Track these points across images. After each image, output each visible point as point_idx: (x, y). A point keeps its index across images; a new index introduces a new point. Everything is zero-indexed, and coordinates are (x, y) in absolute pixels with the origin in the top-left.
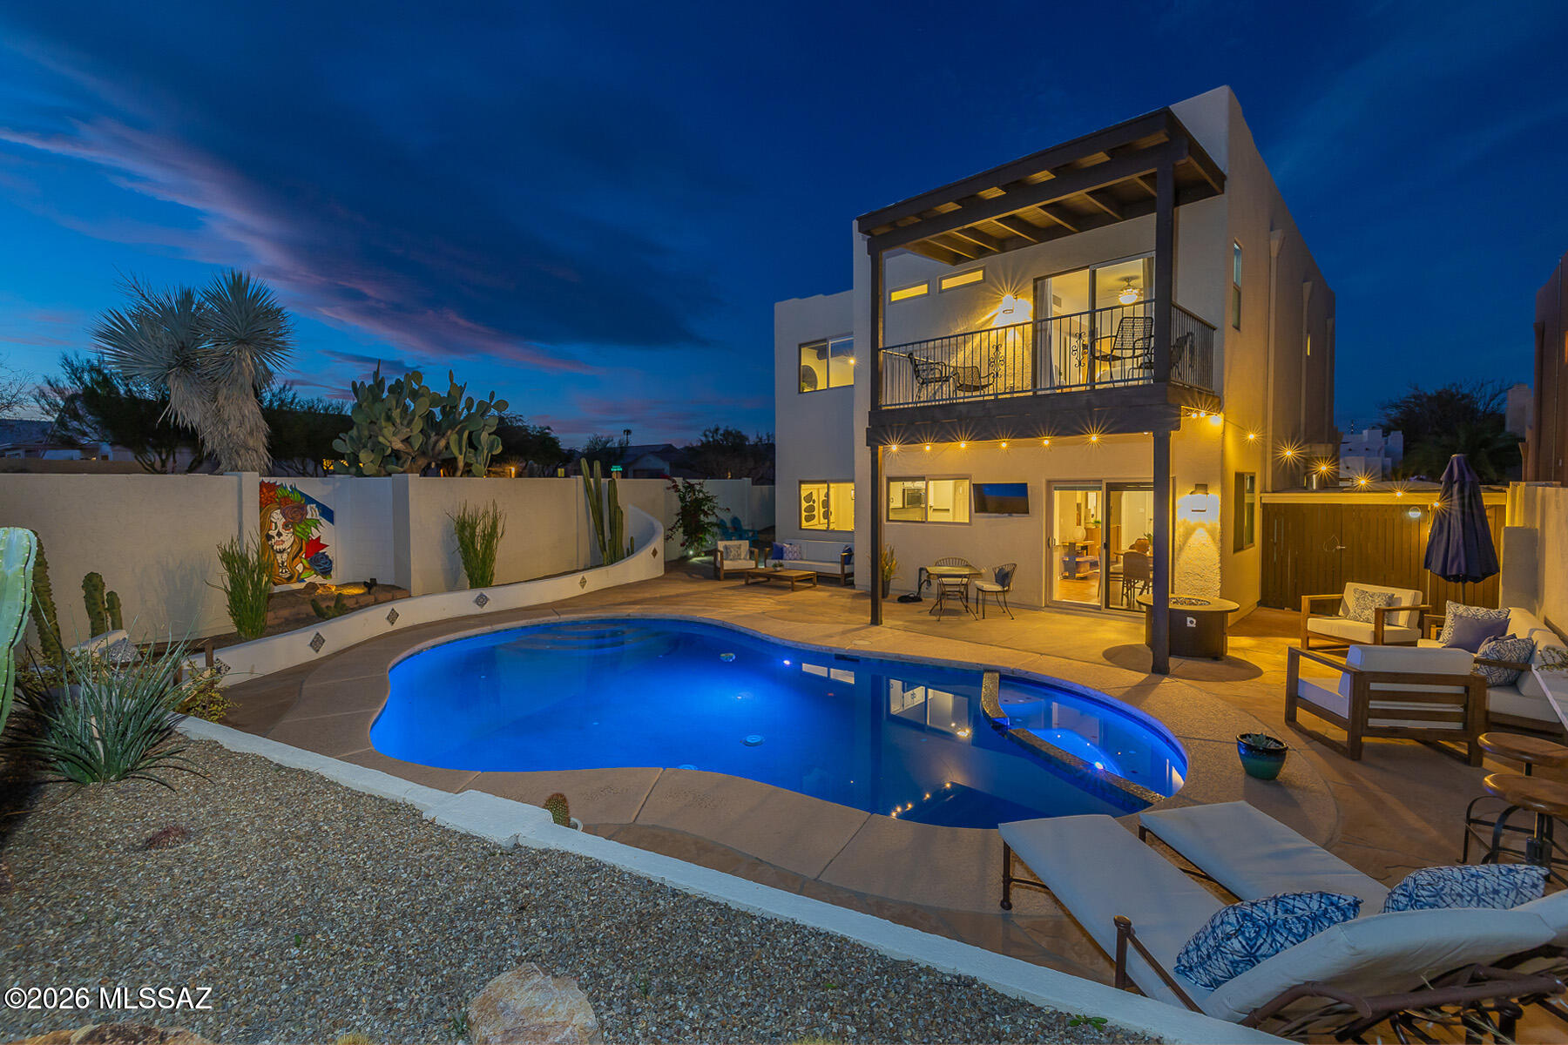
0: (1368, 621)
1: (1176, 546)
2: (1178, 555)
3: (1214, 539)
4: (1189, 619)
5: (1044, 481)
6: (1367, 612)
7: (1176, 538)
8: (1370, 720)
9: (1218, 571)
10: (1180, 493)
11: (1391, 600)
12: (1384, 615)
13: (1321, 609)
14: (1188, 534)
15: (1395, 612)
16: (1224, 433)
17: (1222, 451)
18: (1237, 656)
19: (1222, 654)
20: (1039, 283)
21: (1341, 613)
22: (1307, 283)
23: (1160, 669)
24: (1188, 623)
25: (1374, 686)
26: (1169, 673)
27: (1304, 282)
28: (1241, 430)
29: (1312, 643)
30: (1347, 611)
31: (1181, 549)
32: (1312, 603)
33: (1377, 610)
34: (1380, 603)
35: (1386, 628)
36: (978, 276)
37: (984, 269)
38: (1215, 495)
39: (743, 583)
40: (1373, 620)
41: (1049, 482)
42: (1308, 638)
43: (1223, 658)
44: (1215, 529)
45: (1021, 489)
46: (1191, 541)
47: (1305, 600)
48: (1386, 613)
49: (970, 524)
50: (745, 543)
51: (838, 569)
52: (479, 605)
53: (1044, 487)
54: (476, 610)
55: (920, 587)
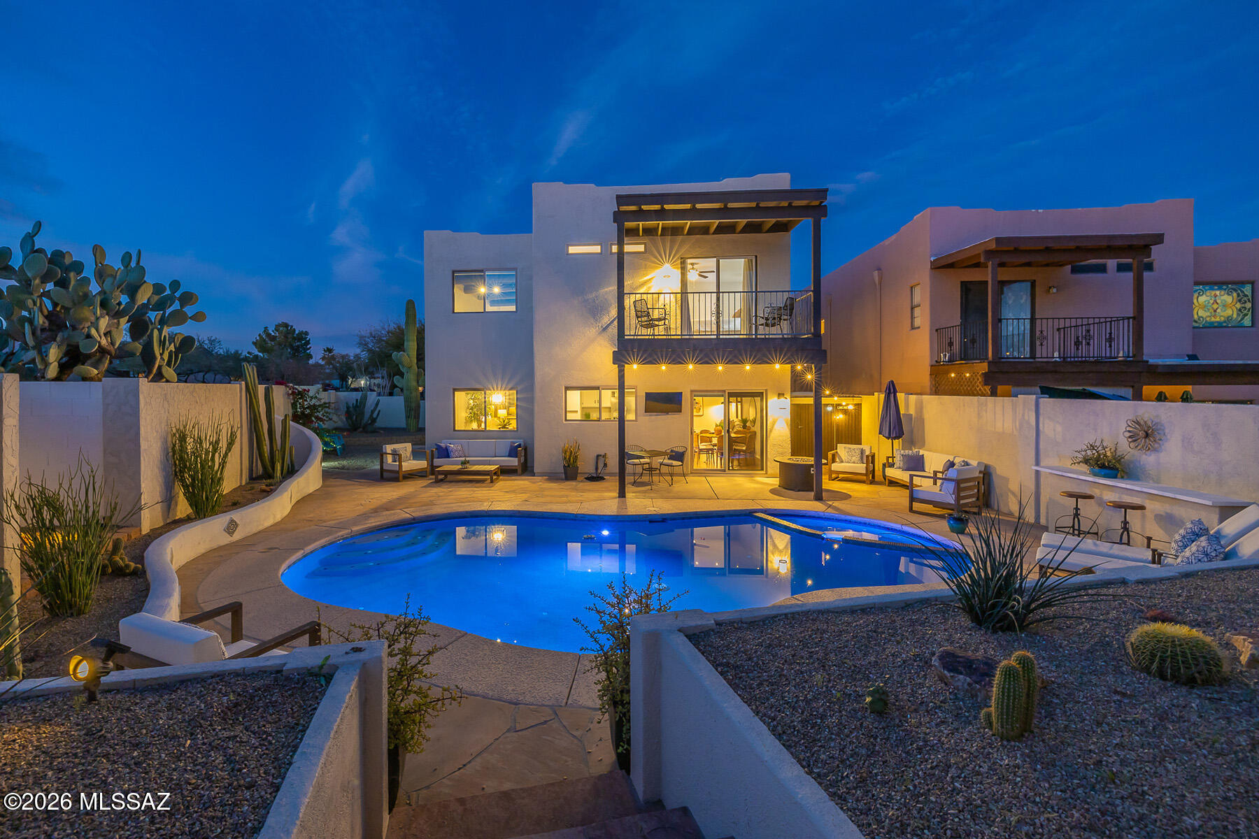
1: (768, 430)
3: (787, 425)
5: (689, 391)
6: (853, 458)
7: (768, 425)
9: (790, 441)
10: (770, 398)
14: (774, 423)
31: (771, 431)
34: (859, 453)
36: (641, 248)
37: (645, 244)
38: (787, 399)
41: (692, 391)
45: (676, 396)
46: (776, 427)
49: (636, 420)
50: (409, 446)
51: (514, 462)
52: (229, 533)
53: (691, 394)
54: (226, 539)
55: (597, 469)
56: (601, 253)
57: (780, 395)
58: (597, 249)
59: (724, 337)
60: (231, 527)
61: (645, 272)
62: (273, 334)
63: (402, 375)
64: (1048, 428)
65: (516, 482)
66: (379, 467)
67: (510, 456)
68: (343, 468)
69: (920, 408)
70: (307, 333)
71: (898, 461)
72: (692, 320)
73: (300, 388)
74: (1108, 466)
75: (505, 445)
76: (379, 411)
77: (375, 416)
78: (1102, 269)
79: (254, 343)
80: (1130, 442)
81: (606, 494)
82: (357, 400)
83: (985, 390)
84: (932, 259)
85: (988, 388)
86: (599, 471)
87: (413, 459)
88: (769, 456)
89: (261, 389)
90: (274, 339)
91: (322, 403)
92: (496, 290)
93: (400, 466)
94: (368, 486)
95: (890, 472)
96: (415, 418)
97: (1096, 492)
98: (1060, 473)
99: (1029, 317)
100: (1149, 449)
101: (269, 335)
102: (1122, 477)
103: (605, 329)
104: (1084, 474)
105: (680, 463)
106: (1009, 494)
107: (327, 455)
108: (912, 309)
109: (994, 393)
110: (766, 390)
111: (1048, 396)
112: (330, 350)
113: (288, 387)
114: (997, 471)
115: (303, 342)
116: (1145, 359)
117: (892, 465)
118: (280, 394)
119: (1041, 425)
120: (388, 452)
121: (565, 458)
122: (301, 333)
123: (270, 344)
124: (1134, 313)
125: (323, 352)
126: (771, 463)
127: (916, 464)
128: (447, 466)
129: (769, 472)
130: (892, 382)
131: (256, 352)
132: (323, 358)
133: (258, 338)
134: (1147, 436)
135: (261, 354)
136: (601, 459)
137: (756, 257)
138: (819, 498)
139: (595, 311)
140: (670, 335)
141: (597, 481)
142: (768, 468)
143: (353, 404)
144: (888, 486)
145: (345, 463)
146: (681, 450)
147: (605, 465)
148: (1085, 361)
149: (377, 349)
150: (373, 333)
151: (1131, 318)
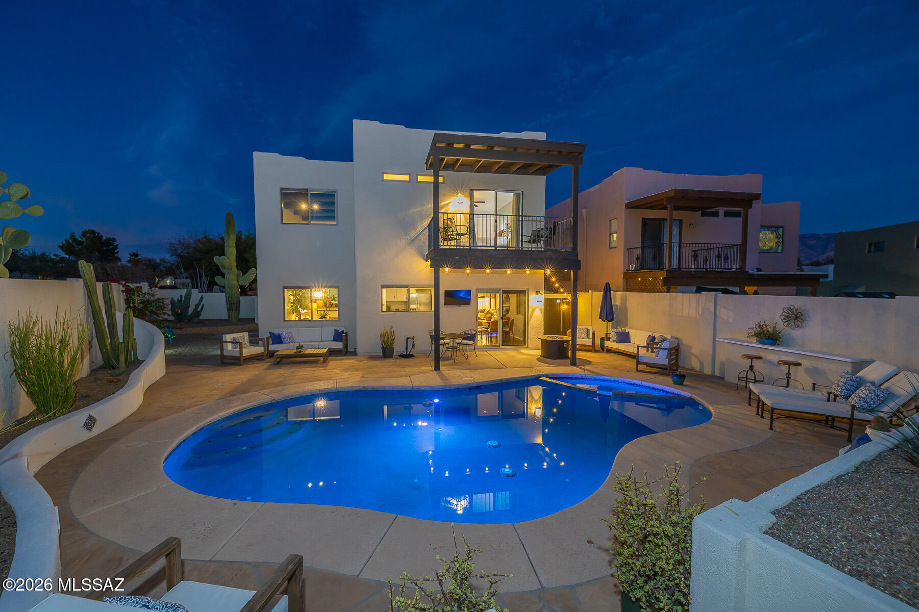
1: (529, 316)
3: (542, 313)
5: (475, 289)
7: (529, 313)
10: (531, 294)
14: (533, 311)
20: (469, 192)
24: (565, 346)
31: (531, 317)
37: (443, 177)
38: (542, 296)
44: (542, 309)
46: (535, 314)
50: (246, 335)
51: (339, 345)
52: (88, 429)
53: (476, 291)
54: (86, 435)
55: (407, 348)
56: (409, 181)
57: (537, 292)
58: (406, 178)
59: (500, 248)
60: (90, 423)
61: (443, 198)
62: (80, 239)
63: (223, 275)
64: (723, 314)
65: (344, 361)
66: (220, 353)
67: (334, 340)
68: (180, 354)
69: (624, 300)
70: (114, 240)
71: (613, 336)
72: (477, 237)
73: (132, 286)
74: (769, 337)
75: (330, 333)
76: (203, 305)
77: (199, 309)
78: (716, 214)
79: (60, 247)
80: (784, 322)
81: (423, 368)
82: (181, 296)
83: (663, 289)
84: (626, 202)
85: (665, 288)
86: (409, 350)
87: (250, 346)
88: (529, 335)
89: (99, 286)
90: (80, 243)
91: (156, 299)
92: (316, 207)
93: (241, 352)
94: (213, 371)
95: (608, 344)
96: (236, 310)
97: (762, 354)
98: (738, 343)
99: (678, 242)
100: (798, 326)
101: (75, 240)
102: (779, 344)
103: (413, 241)
104: (753, 343)
105: (473, 342)
106: (692, 356)
107: (168, 345)
108: (610, 234)
109: (668, 291)
110: (528, 289)
111: (721, 293)
112: (136, 255)
113: (121, 284)
114: (683, 341)
115: (111, 247)
116: (747, 270)
117: (609, 339)
118: (117, 290)
119: (718, 312)
120: (228, 341)
121: (383, 341)
122: (108, 240)
123: (77, 248)
124: (742, 241)
125: (129, 256)
126: (531, 340)
127: (624, 338)
128: (283, 349)
129: (530, 346)
130: (608, 283)
131: (63, 255)
132: (130, 261)
133: (64, 242)
134: (797, 318)
135: (67, 256)
136: (410, 342)
137: (523, 192)
138: (574, 363)
139: (405, 226)
140: (478, 246)
141: (409, 357)
142: (529, 344)
143: (178, 299)
144: (606, 353)
145: (179, 350)
146: (472, 333)
147: (413, 345)
148: (716, 271)
149: (186, 254)
150: (182, 241)
151: (739, 245)
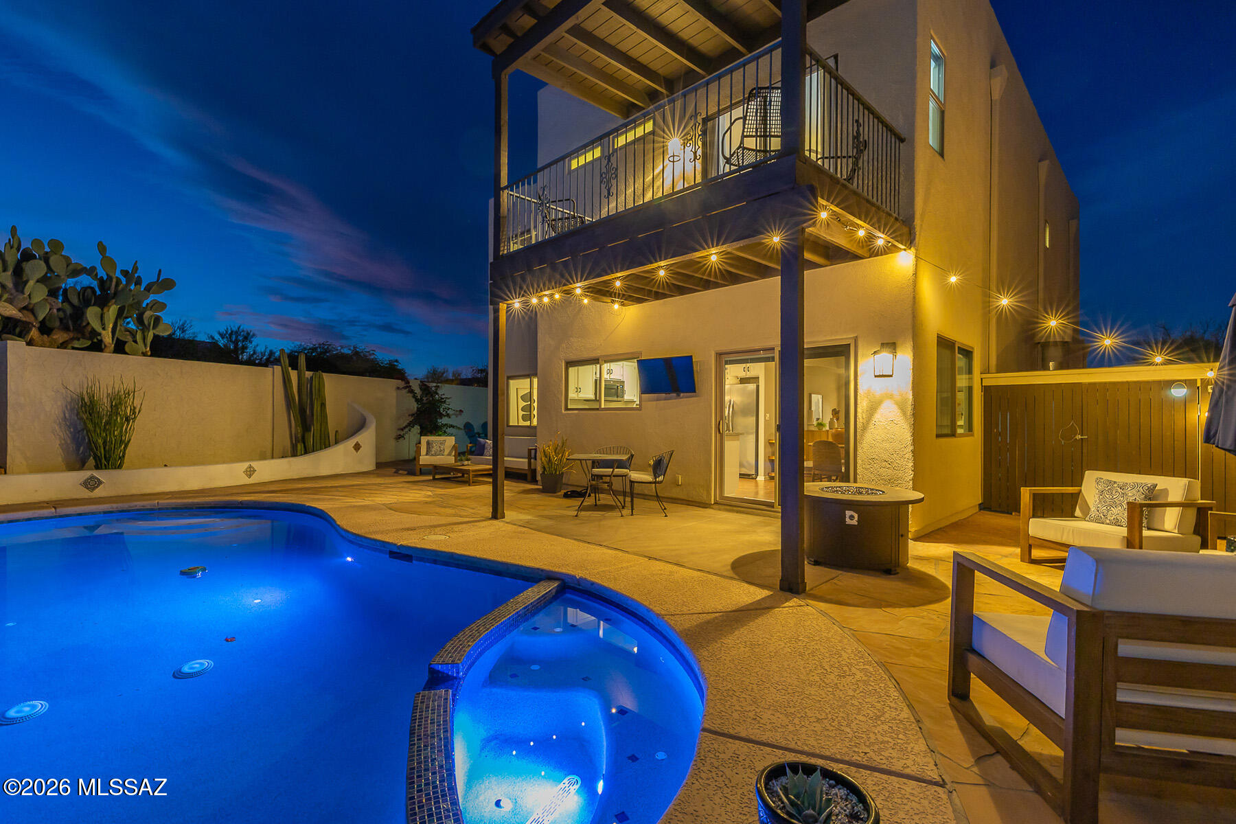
0: (1117, 523)
1: (859, 426)
2: (862, 436)
3: (904, 413)
4: (848, 513)
5: (713, 354)
6: (1114, 510)
7: (859, 415)
8: (1120, 733)
9: (910, 455)
10: (863, 355)
11: (1151, 491)
12: (1142, 511)
13: (1047, 507)
14: (873, 409)
15: (1158, 509)
16: (915, 274)
17: (914, 298)
18: (923, 569)
19: (898, 565)
20: (710, 124)
21: (1078, 512)
22: (1044, 162)
23: (792, 585)
24: (847, 520)
25: (1128, 648)
26: (804, 590)
27: (1039, 161)
28: (942, 271)
29: (1037, 553)
30: (1086, 511)
31: (865, 428)
32: (1035, 496)
33: (1132, 506)
34: (1137, 497)
35: (1146, 533)
36: (649, 126)
37: (654, 117)
38: (905, 356)
39: (431, 478)
40: (1124, 521)
41: (719, 355)
42: (1030, 546)
43: (898, 570)
44: (906, 400)
45: (686, 364)
46: (877, 417)
47: (1026, 494)
48: (1145, 513)
49: (639, 407)
50: (449, 439)
60: (92, 483)
110: (855, 341)
137: (836, 57)
